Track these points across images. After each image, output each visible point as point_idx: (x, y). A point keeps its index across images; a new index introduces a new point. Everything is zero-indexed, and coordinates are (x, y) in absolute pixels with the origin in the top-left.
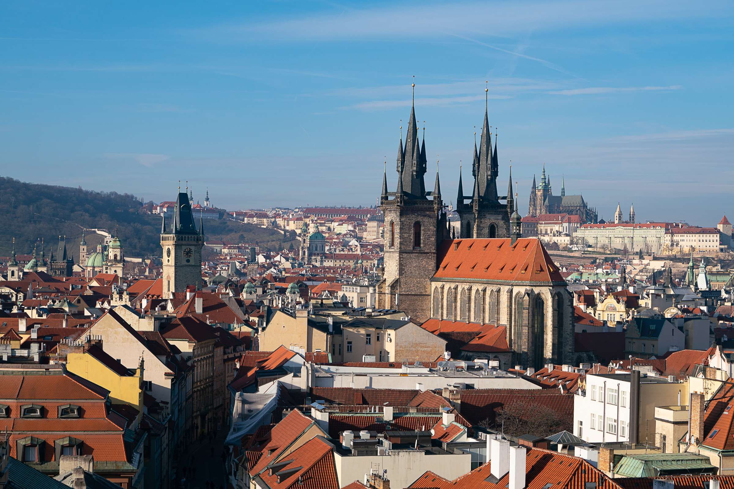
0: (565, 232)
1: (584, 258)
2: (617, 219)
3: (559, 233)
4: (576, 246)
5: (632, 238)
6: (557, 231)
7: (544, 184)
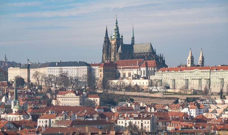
0: (142, 76)
1: (166, 98)
2: (189, 63)
3: (138, 77)
4: (155, 87)
5: (210, 79)
6: (135, 74)
7: (117, 34)
